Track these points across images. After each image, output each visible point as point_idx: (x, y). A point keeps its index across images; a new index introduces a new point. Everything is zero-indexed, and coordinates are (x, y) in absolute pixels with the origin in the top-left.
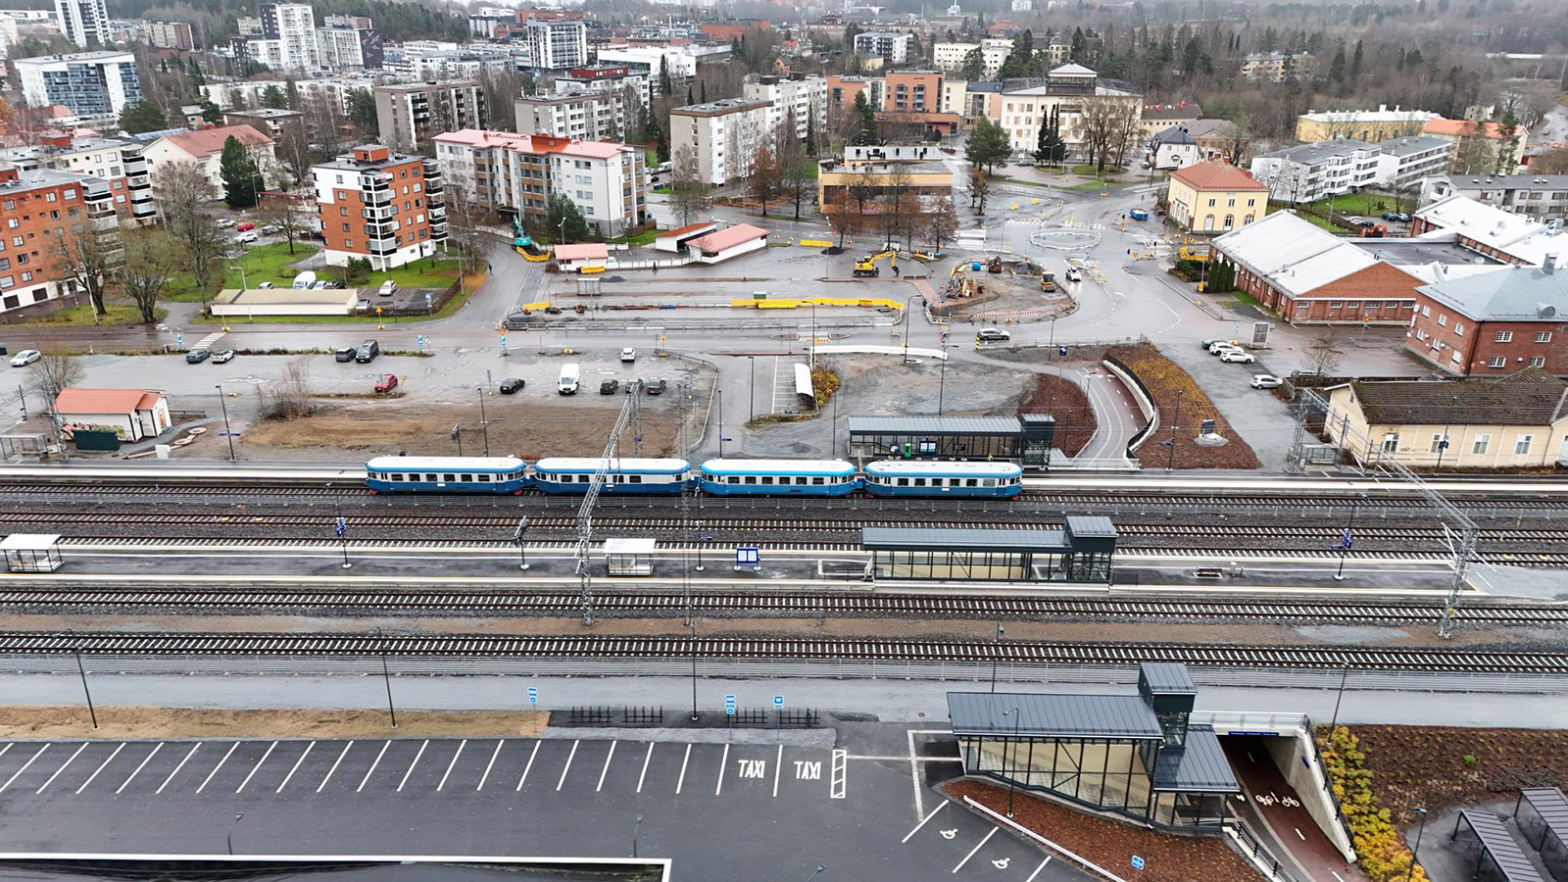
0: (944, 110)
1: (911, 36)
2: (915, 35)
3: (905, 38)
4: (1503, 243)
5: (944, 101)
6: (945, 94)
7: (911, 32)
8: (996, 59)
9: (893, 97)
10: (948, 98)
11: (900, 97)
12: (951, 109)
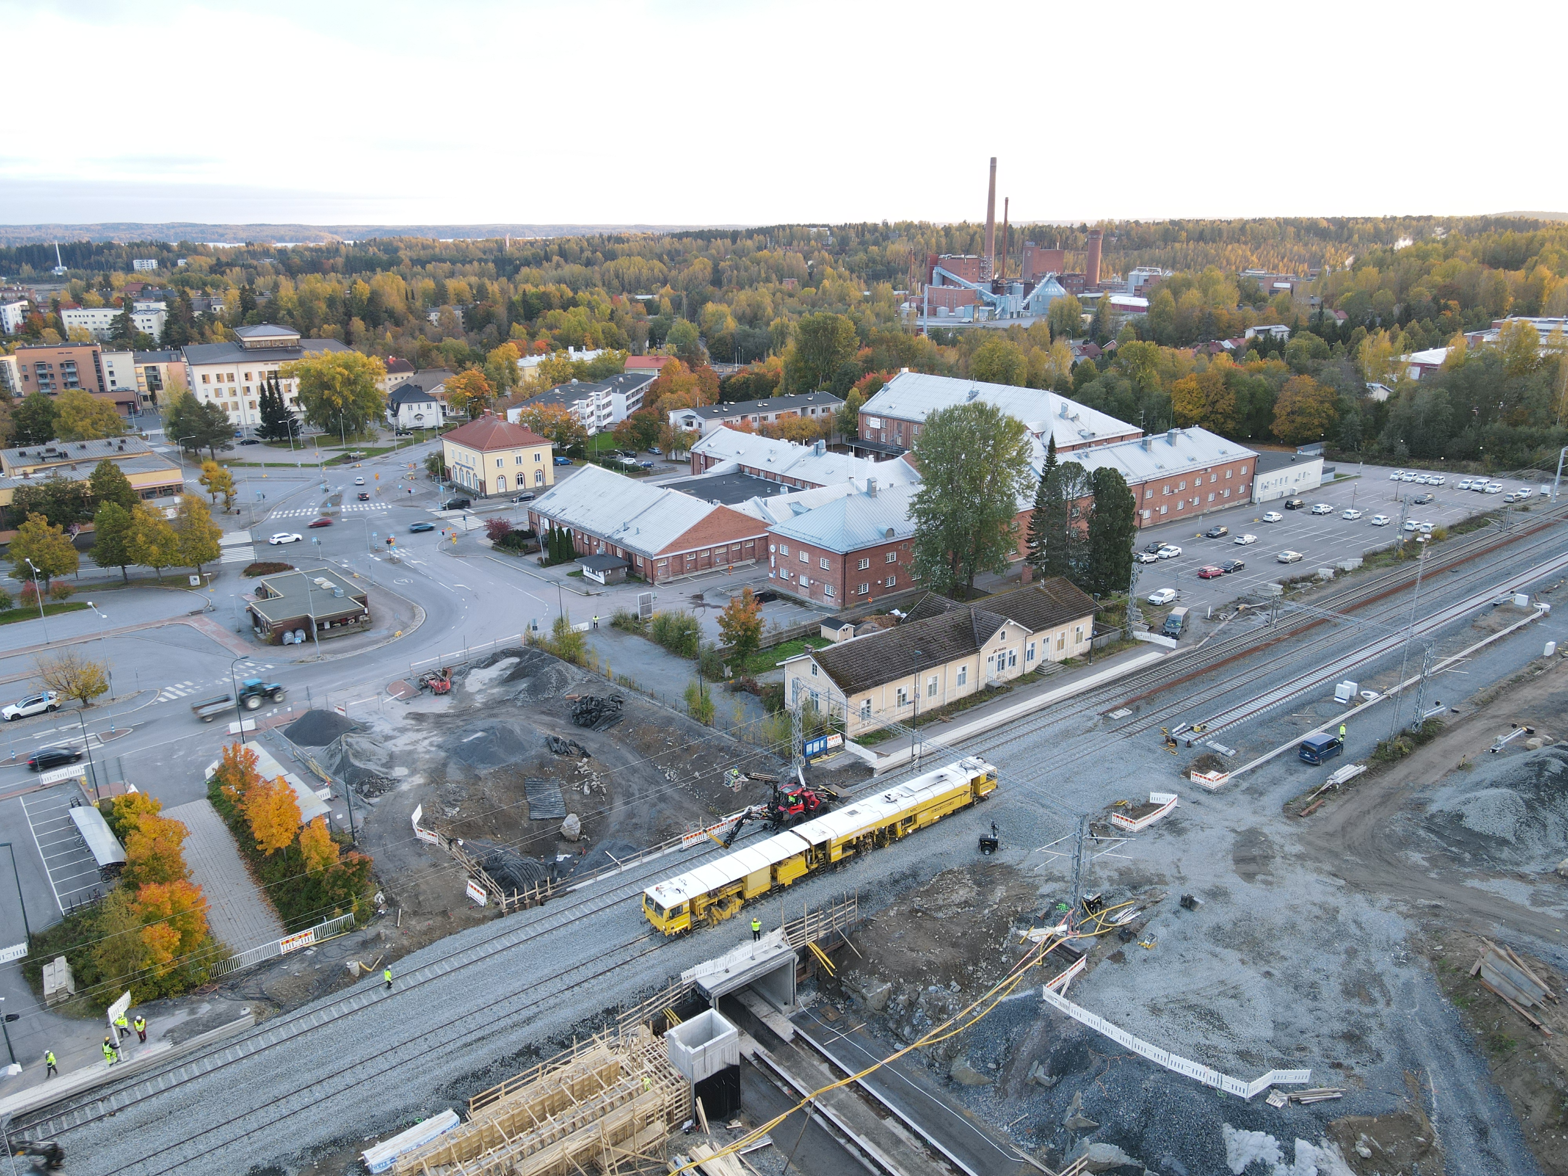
0: (109, 387)
1: (25, 303)
2: (30, 301)
3: (17, 305)
4: (785, 468)
5: (108, 379)
6: (106, 371)
7: (21, 298)
8: (149, 324)
9: (32, 379)
10: (111, 373)
11: (43, 376)
12: (119, 385)
